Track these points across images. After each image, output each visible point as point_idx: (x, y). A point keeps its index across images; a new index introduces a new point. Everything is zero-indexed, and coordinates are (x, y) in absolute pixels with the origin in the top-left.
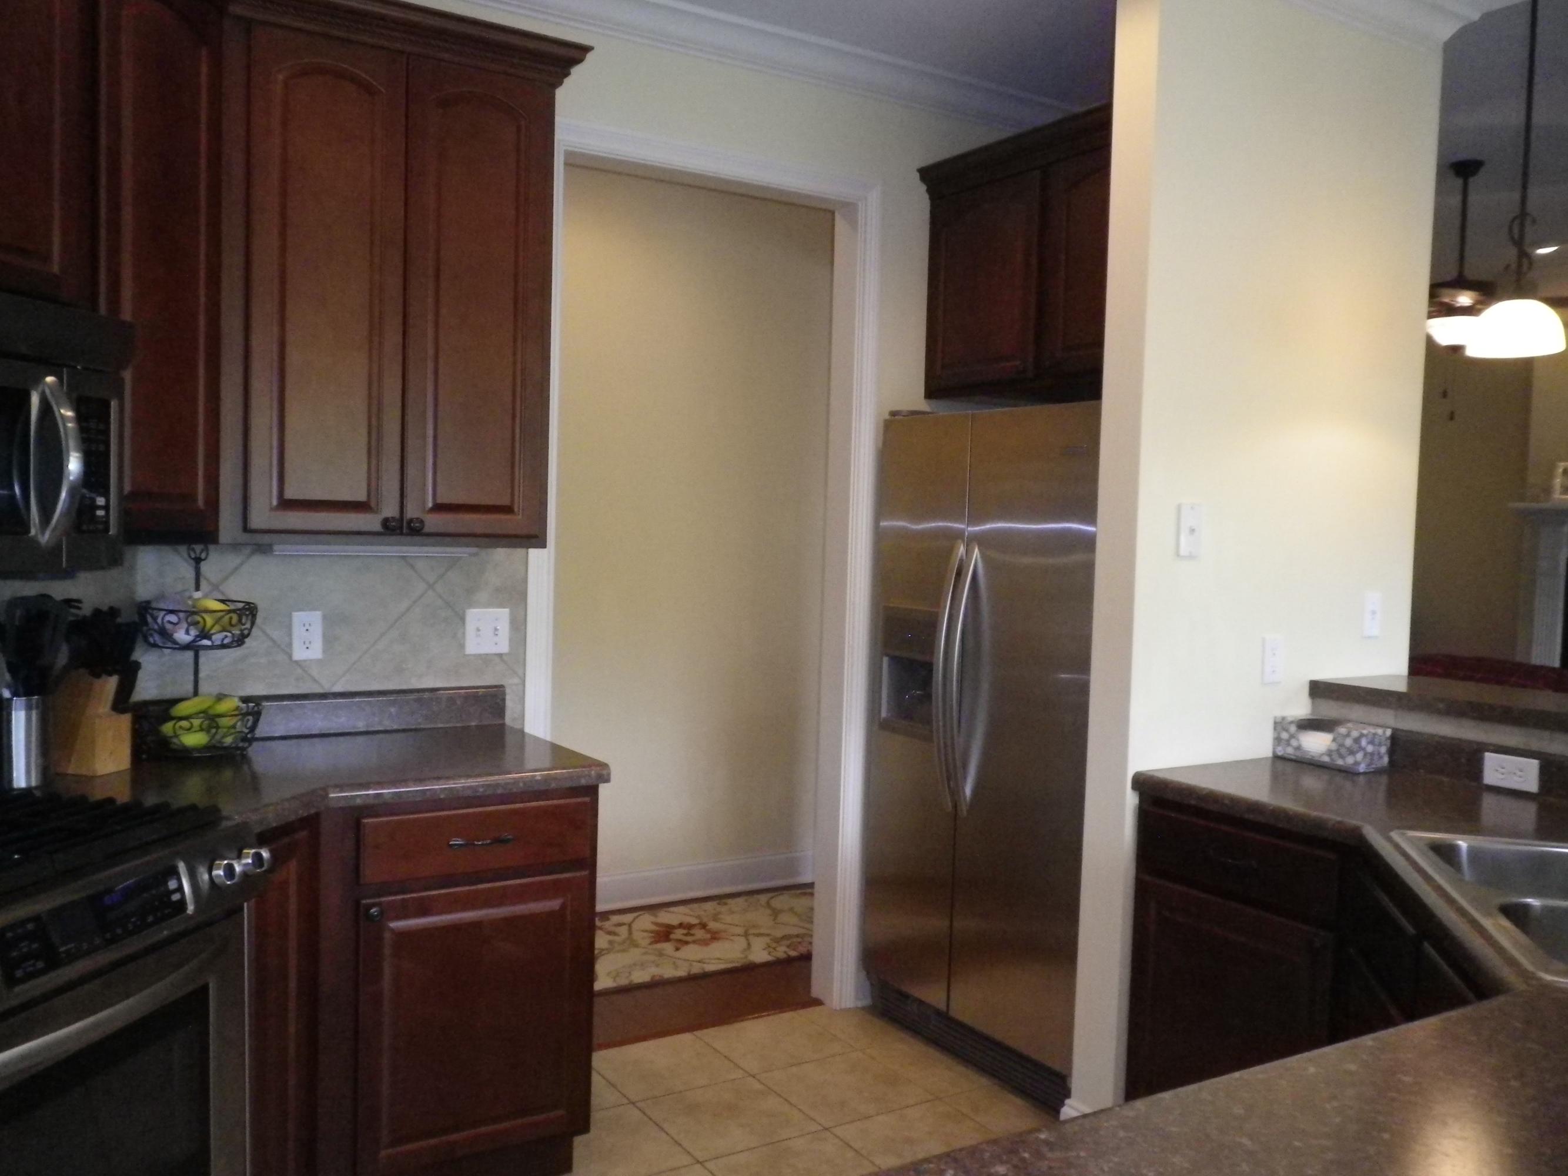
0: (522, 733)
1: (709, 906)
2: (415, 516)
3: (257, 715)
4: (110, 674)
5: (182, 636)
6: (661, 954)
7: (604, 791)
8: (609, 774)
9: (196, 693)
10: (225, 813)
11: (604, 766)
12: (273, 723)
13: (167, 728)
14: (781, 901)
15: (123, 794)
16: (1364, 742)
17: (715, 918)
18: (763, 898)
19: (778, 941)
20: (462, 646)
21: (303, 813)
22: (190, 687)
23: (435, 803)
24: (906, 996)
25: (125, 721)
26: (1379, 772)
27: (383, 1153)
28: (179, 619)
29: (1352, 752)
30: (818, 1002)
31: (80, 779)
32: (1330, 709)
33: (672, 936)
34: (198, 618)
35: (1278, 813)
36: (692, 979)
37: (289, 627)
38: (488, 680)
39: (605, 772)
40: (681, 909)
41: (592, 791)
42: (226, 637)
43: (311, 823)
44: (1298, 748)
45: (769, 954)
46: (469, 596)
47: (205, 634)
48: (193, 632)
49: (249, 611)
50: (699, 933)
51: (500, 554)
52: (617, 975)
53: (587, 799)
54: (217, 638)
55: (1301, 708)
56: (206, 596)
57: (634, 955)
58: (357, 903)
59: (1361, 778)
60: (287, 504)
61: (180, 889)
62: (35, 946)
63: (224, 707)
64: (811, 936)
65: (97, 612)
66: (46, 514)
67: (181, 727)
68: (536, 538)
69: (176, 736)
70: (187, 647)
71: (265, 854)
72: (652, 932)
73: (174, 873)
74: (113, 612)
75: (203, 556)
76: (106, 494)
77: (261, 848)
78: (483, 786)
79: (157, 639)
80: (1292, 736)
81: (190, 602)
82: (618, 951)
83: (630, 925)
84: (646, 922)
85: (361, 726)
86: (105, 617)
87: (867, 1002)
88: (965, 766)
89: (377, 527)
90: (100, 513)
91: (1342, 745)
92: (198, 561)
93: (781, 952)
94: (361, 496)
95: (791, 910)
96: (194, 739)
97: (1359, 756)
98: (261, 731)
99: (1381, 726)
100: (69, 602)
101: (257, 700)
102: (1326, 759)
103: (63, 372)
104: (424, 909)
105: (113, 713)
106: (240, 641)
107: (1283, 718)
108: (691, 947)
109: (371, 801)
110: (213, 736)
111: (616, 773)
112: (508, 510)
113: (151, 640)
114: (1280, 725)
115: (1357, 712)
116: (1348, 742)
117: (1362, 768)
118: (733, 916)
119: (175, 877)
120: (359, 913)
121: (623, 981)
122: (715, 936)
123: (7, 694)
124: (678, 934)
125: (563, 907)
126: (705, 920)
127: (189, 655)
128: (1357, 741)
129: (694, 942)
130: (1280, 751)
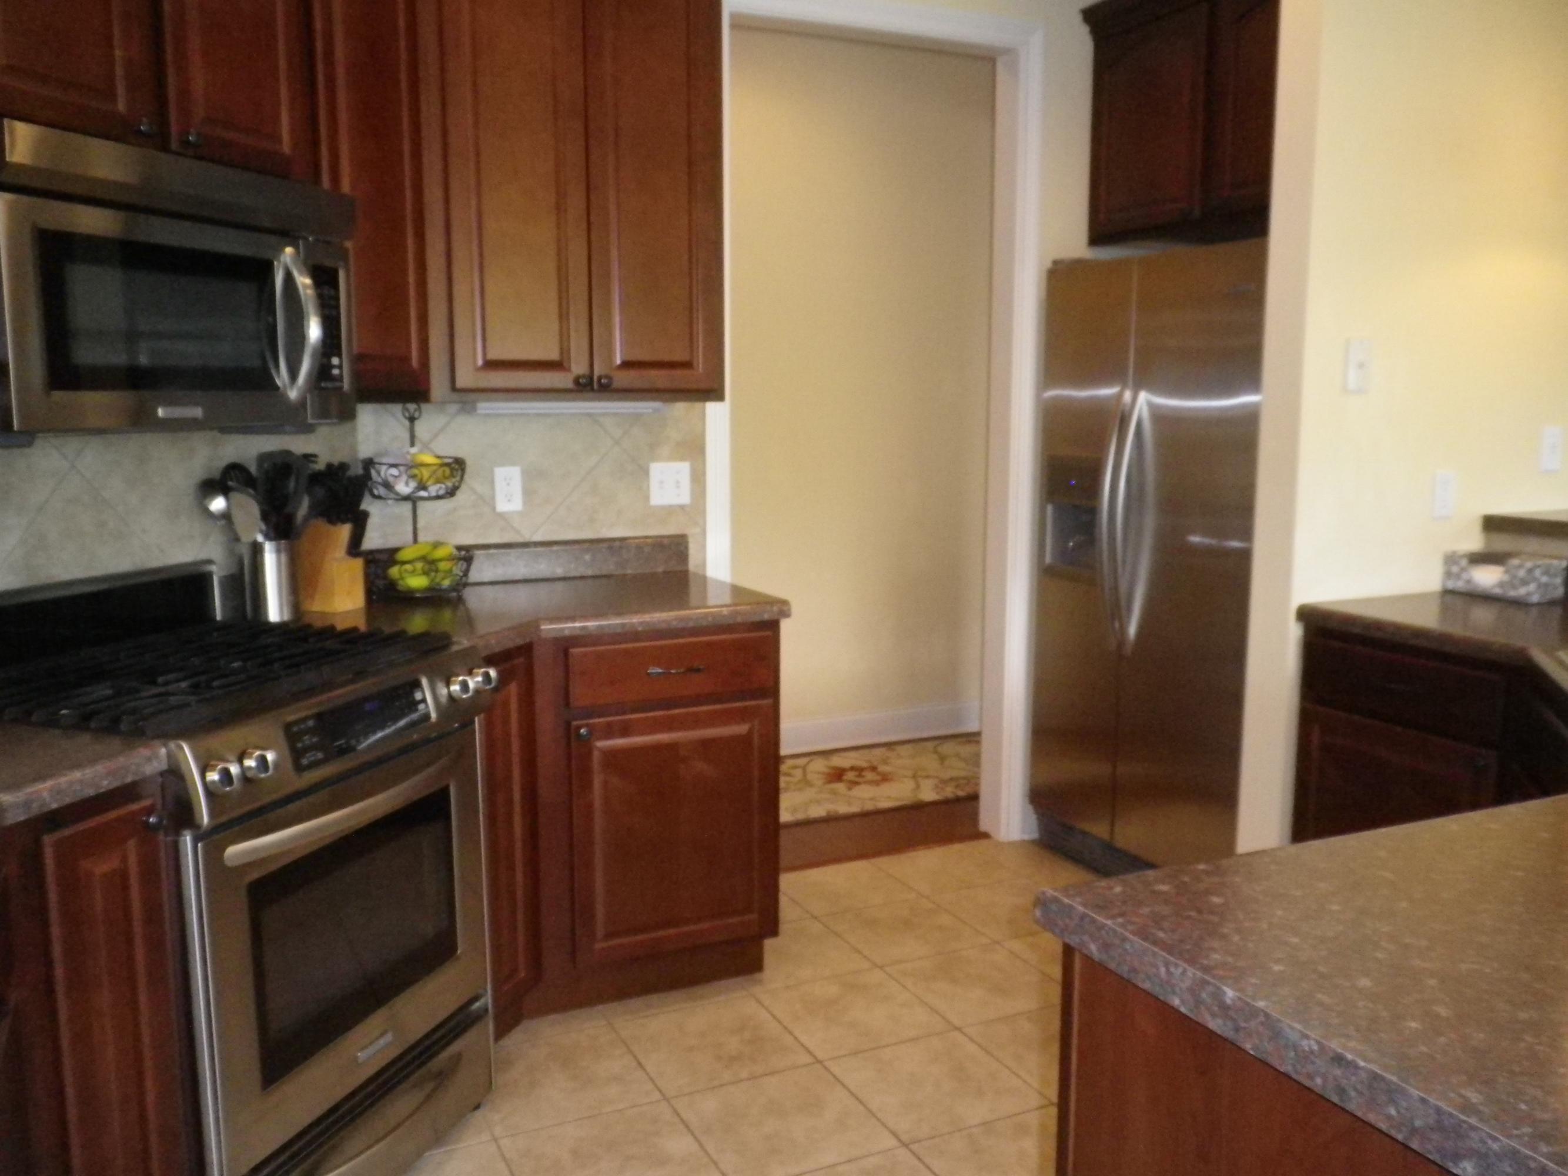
0: (704, 579)
1: (878, 752)
2: (603, 373)
3: (468, 560)
4: (344, 522)
5: (403, 488)
6: (834, 793)
7: (786, 627)
8: (789, 610)
9: (415, 540)
10: (455, 639)
11: (785, 603)
12: (483, 570)
13: (394, 571)
14: (947, 748)
15: (362, 626)
16: (1537, 573)
17: (885, 762)
18: (930, 745)
19: (945, 782)
20: (647, 498)
21: (520, 642)
22: (410, 537)
23: (634, 635)
24: (1071, 828)
25: (358, 564)
26: (1552, 603)
27: (598, 946)
28: (400, 471)
29: (1524, 582)
30: (986, 836)
31: (323, 614)
32: (1503, 543)
33: (845, 778)
34: (415, 471)
35: (1443, 638)
36: (865, 815)
37: (492, 482)
38: (670, 529)
39: (785, 608)
40: (853, 754)
41: (773, 626)
42: (440, 488)
43: (526, 650)
44: (1469, 582)
45: (937, 793)
46: (653, 451)
47: (422, 487)
48: (413, 485)
49: (457, 466)
50: (869, 776)
51: (680, 408)
52: (794, 810)
53: (768, 633)
54: (434, 490)
55: (1474, 541)
56: (421, 452)
57: (810, 793)
58: (568, 724)
59: (1534, 612)
60: (491, 365)
61: (424, 700)
62: (315, 740)
63: (441, 553)
64: (979, 778)
65: (330, 466)
66: (293, 374)
67: (406, 571)
68: (715, 393)
69: (402, 578)
70: (407, 498)
71: (493, 673)
72: (824, 773)
73: (417, 685)
74: (343, 467)
75: (416, 415)
76: (340, 356)
77: (489, 668)
78: (676, 619)
79: (381, 491)
80: (1463, 570)
81: (409, 457)
82: (794, 790)
83: (804, 768)
84: (819, 766)
85: (559, 572)
86: (335, 472)
87: (1035, 835)
88: (1129, 609)
89: (570, 385)
90: (336, 372)
91: (1514, 577)
92: (412, 420)
93: (949, 792)
94: (554, 355)
95: (958, 755)
96: (417, 582)
97: (1532, 587)
98: (474, 576)
99: (1556, 558)
100: (309, 458)
101: (468, 549)
102: (1498, 591)
103: (299, 244)
104: (625, 730)
105: (348, 557)
106: (451, 493)
107: (1454, 553)
108: (863, 787)
109: (578, 632)
110: (432, 580)
111: (795, 609)
112: (687, 365)
113: (376, 492)
114: (1450, 559)
115: (1532, 544)
116: (1522, 573)
117: (1535, 599)
118: (901, 761)
119: (420, 689)
120: (569, 732)
121: (800, 816)
122: (885, 778)
123: (260, 538)
124: (850, 776)
125: (750, 731)
126: (875, 763)
127: (407, 507)
128: (1530, 571)
129: (866, 782)
130: (1451, 585)
